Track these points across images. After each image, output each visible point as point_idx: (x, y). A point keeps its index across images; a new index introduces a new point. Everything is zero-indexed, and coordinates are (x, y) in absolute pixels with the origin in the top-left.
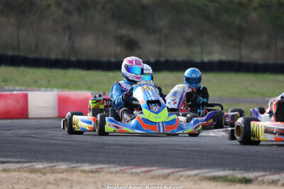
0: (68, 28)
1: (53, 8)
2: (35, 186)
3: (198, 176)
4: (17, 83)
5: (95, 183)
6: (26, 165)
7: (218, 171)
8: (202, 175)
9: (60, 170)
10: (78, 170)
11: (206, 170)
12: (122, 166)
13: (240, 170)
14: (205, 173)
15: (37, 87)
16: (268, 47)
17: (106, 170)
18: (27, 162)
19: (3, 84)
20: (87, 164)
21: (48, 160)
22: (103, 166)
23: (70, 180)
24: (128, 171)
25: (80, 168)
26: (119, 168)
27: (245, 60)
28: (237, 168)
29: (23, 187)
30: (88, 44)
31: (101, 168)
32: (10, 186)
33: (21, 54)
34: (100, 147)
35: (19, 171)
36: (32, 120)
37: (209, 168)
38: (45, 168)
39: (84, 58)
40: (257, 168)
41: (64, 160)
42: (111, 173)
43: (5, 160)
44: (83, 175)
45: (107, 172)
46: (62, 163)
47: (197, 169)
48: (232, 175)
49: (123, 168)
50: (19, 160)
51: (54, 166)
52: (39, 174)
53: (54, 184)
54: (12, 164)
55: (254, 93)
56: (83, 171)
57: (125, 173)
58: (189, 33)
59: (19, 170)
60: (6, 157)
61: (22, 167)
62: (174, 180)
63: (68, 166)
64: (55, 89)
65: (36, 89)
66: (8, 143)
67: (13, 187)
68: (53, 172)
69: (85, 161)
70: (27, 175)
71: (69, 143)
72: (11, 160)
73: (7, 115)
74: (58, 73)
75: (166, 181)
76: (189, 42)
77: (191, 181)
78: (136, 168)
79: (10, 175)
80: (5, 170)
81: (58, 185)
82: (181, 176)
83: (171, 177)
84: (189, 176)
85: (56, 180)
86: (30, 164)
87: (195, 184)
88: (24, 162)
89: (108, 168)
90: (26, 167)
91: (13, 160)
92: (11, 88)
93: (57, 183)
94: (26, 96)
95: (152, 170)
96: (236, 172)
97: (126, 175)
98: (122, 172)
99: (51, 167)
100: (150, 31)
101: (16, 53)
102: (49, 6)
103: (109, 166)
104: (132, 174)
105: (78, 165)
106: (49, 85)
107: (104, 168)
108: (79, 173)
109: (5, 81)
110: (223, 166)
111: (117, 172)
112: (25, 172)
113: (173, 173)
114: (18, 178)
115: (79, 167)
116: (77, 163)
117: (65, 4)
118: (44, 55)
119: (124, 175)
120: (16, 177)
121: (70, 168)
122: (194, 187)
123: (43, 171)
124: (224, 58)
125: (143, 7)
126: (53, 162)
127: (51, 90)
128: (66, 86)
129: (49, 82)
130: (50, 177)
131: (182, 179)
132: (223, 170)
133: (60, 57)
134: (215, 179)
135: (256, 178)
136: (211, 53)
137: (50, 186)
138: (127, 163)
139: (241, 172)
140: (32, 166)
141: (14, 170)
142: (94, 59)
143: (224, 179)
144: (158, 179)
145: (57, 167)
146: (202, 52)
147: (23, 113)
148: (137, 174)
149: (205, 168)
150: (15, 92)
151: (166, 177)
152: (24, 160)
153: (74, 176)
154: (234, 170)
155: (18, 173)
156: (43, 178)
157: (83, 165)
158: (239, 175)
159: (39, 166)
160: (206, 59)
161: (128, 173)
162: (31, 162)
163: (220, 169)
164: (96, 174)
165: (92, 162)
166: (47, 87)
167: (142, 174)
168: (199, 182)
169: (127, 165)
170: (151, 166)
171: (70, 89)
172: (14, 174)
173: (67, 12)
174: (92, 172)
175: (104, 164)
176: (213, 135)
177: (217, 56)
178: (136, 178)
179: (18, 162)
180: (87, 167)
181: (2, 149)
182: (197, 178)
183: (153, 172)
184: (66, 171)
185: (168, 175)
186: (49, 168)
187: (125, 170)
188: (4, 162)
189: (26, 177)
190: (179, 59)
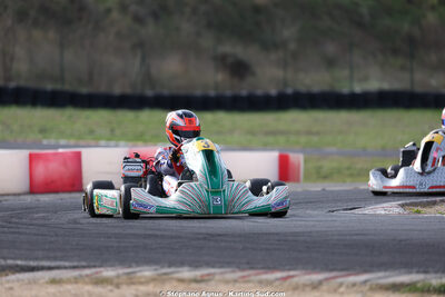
0: (140, 45)
1: (115, 15)
3: (368, 284)
4: (62, 134)
6: (87, 272)
7: (400, 274)
8: (375, 282)
9: (143, 280)
10: (172, 279)
11: (381, 274)
12: (244, 270)
13: (436, 272)
14: (380, 278)
15: (94, 139)
17: (217, 277)
18: (89, 267)
19: (40, 136)
20: (186, 268)
21: (123, 262)
22: (212, 271)
24: (253, 278)
25: (176, 275)
26: (240, 274)
27: (418, 89)
28: (430, 269)
30: (172, 70)
31: (208, 275)
33: (68, 87)
34: (205, 239)
35: (76, 283)
37: (386, 270)
38: (118, 276)
39: (166, 92)
41: (149, 262)
42: (227, 282)
43: (53, 264)
44: (181, 286)
45: (220, 281)
46: (146, 268)
47: (365, 271)
48: (423, 280)
49: (245, 273)
50: (75, 264)
51: (134, 273)
52: (110, 287)
54: (64, 271)
56: (181, 281)
57: (248, 282)
58: (331, 48)
59: (76, 280)
60: (55, 259)
61: (81, 276)
62: (329, 292)
63: (155, 272)
64: (122, 143)
65: (93, 143)
66: (57, 235)
68: (133, 283)
69: (182, 264)
70: (89, 288)
71: (151, 232)
72: (62, 263)
73: (49, 187)
74: (126, 117)
75: (318, 294)
76: (330, 63)
77: (357, 292)
78: (266, 273)
79: (62, 289)
80: (53, 281)
82: (341, 285)
83: (324, 287)
84: (354, 285)
86: (93, 270)
88: (84, 267)
89: (222, 273)
90: (87, 276)
91: (67, 264)
92: (53, 142)
94: (78, 156)
95: (292, 277)
96: (428, 276)
97: (250, 285)
98: (245, 280)
99: (129, 274)
100: (268, 46)
101: (58, 87)
102: (109, 11)
103: (223, 270)
104: (260, 282)
105: (172, 269)
106: (112, 137)
107: (213, 274)
108: (175, 283)
109: (43, 131)
110: (408, 267)
112: (87, 283)
113: (327, 279)
114: (76, 295)
115: (173, 273)
116: (170, 266)
117: (133, 8)
118: (103, 88)
119: (247, 285)
120: (73, 292)
121: (159, 275)
123: (116, 281)
124: (386, 86)
125: (257, 10)
126: (130, 267)
127: (116, 146)
128: (139, 137)
129: (112, 131)
130: (128, 291)
131: (342, 289)
132: (410, 273)
133: (128, 91)
134: (395, 288)
136: (365, 79)
138: (251, 265)
139: (438, 275)
140: (97, 273)
141: (69, 281)
142: (182, 92)
143: (411, 288)
144: (303, 290)
145: (139, 274)
146: (351, 78)
147: (75, 184)
148: (269, 283)
149: (380, 271)
150: (61, 150)
151: (315, 286)
152: (84, 264)
154: (426, 272)
155: (75, 286)
156: (117, 293)
157: (180, 269)
158: (435, 280)
159: (108, 273)
160: (358, 88)
161: (253, 281)
162: (95, 267)
163: (403, 270)
164: (203, 285)
165: (195, 265)
166: (109, 140)
167: (277, 283)
168: (369, 294)
169: (252, 268)
170: (290, 270)
171: (146, 142)
172: (69, 287)
173: (138, 19)
174: (196, 281)
175: (213, 267)
176: (383, 212)
177: (374, 83)
178: (269, 289)
179: (74, 267)
180: (186, 273)
181: (47, 247)
182: (367, 287)
183: (295, 280)
184: (153, 280)
185: (321, 282)
186: (125, 277)
187: (249, 276)
188: (50, 268)
189: (88, 292)
190: (316, 89)
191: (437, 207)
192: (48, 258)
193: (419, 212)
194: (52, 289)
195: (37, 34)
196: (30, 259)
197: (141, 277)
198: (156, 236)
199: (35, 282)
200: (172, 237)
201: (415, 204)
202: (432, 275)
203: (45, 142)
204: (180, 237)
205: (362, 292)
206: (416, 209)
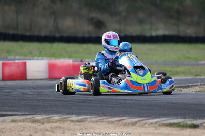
0: (54, 14)
2: (36, 133)
3: (158, 123)
4: (17, 54)
5: (81, 129)
6: (29, 117)
7: (172, 119)
8: (162, 122)
9: (54, 121)
10: (68, 120)
11: (164, 119)
12: (101, 116)
13: (189, 118)
14: (164, 121)
16: (198, 24)
17: (88, 120)
18: (30, 115)
19: (7, 55)
20: (74, 116)
21: (45, 112)
22: (86, 117)
23: (62, 128)
24: (105, 120)
25: (70, 119)
26: (99, 118)
27: (182, 34)
28: (187, 117)
29: (28, 134)
30: (68, 25)
32: (18, 133)
33: (20, 32)
34: (83, 102)
36: (29, 81)
37: (166, 117)
38: (43, 119)
39: (65, 35)
40: (203, 116)
41: (57, 112)
42: (93, 122)
44: (72, 124)
45: (90, 121)
46: (55, 115)
47: (157, 118)
48: (184, 122)
49: (101, 118)
50: (23, 113)
51: (50, 117)
52: (39, 124)
53: (51, 131)
54: (18, 116)
55: (189, 58)
56: (72, 121)
58: (141, 15)
59: (23, 121)
60: (14, 111)
61: (26, 119)
62: (140, 126)
63: (60, 117)
64: (44, 58)
65: (31, 57)
66: (15, 100)
67: (20, 134)
68: (50, 122)
69: (73, 113)
70: (29, 124)
71: (58, 99)
72: (17, 113)
73: (11, 78)
74: (47, 46)
75: (135, 128)
76: (141, 22)
77: (153, 127)
78: (111, 118)
79: (17, 125)
80: (13, 121)
81: (53, 132)
82: (146, 123)
83: (138, 124)
84: (152, 124)
85: (51, 128)
86: (31, 116)
87: (155, 130)
88: (27, 115)
89: (91, 118)
91: (19, 113)
92: (13, 57)
93: (52, 130)
94: (25, 63)
95: (123, 120)
96: (186, 120)
97: (104, 123)
98: (101, 121)
99: (48, 118)
100: (112, 14)
101: (16, 32)
103: (91, 116)
104: (108, 122)
105: (68, 116)
106: (40, 55)
107: (87, 118)
108: (69, 122)
109: (8, 52)
110: (176, 115)
111: (97, 121)
112: (28, 122)
113: (139, 121)
114: (24, 127)
115: (68, 117)
116: (67, 115)
118: (36, 33)
119: (102, 123)
120: (22, 126)
121: (62, 118)
122: (156, 132)
123: (42, 121)
124: (166, 33)
126: (49, 115)
127: (42, 59)
128: (52, 55)
129: (40, 52)
130: (47, 126)
131: (146, 126)
132: (178, 118)
133: (48, 34)
134: (171, 125)
135: (202, 124)
136: (157, 29)
137: (47, 133)
138: (104, 114)
139: (190, 119)
140: (33, 117)
141: (20, 121)
142: (73, 35)
143: (178, 125)
144: (128, 126)
145: (53, 118)
146: (151, 29)
147: (23, 76)
148: (113, 122)
149: (163, 117)
150: (17, 61)
151: (134, 124)
152: (27, 113)
153: (65, 125)
154: (185, 118)
155: (23, 123)
156: (42, 126)
157: (71, 116)
158: (189, 122)
159: (38, 117)
160: (154, 34)
161: (105, 122)
162: (32, 114)
163: (174, 117)
164: (82, 123)
165: (79, 114)
166: (39, 56)
167: (116, 122)
168: (159, 128)
169: (104, 116)
170: (122, 116)
171: (56, 57)
172: (20, 123)
173: (53, 1)
174: (79, 121)
175: (87, 115)
177: (161, 32)
178: (111, 126)
179: (23, 115)
180: (74, 118)
181: (10, 105)
182: (158, 125)
183: (125, 121)
184: (59, 121)
185: (136, 123)
186: (46, 119)
187: (103, 119)
188: (12, 115)
189: (29, 126)
190: (135, 34)
191: (190, 88)
192: (11, 111)
193: (181, 91)
194: (13, 125)
195: (6, 8)
196: (2, 111)
197: (53, 120)
198: (61, 100)
199: (4, 121)
200: (68, 101)
201: (180, 87)
202: (188, 119)
203: (9, 57)
204: (71, 101)
205: (155, 127)
206: (180, 89)
